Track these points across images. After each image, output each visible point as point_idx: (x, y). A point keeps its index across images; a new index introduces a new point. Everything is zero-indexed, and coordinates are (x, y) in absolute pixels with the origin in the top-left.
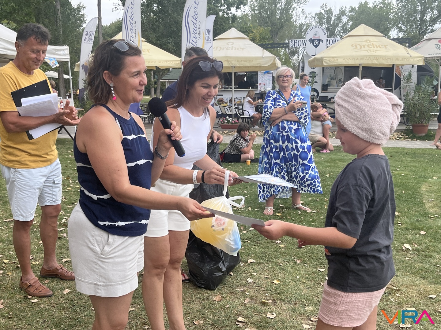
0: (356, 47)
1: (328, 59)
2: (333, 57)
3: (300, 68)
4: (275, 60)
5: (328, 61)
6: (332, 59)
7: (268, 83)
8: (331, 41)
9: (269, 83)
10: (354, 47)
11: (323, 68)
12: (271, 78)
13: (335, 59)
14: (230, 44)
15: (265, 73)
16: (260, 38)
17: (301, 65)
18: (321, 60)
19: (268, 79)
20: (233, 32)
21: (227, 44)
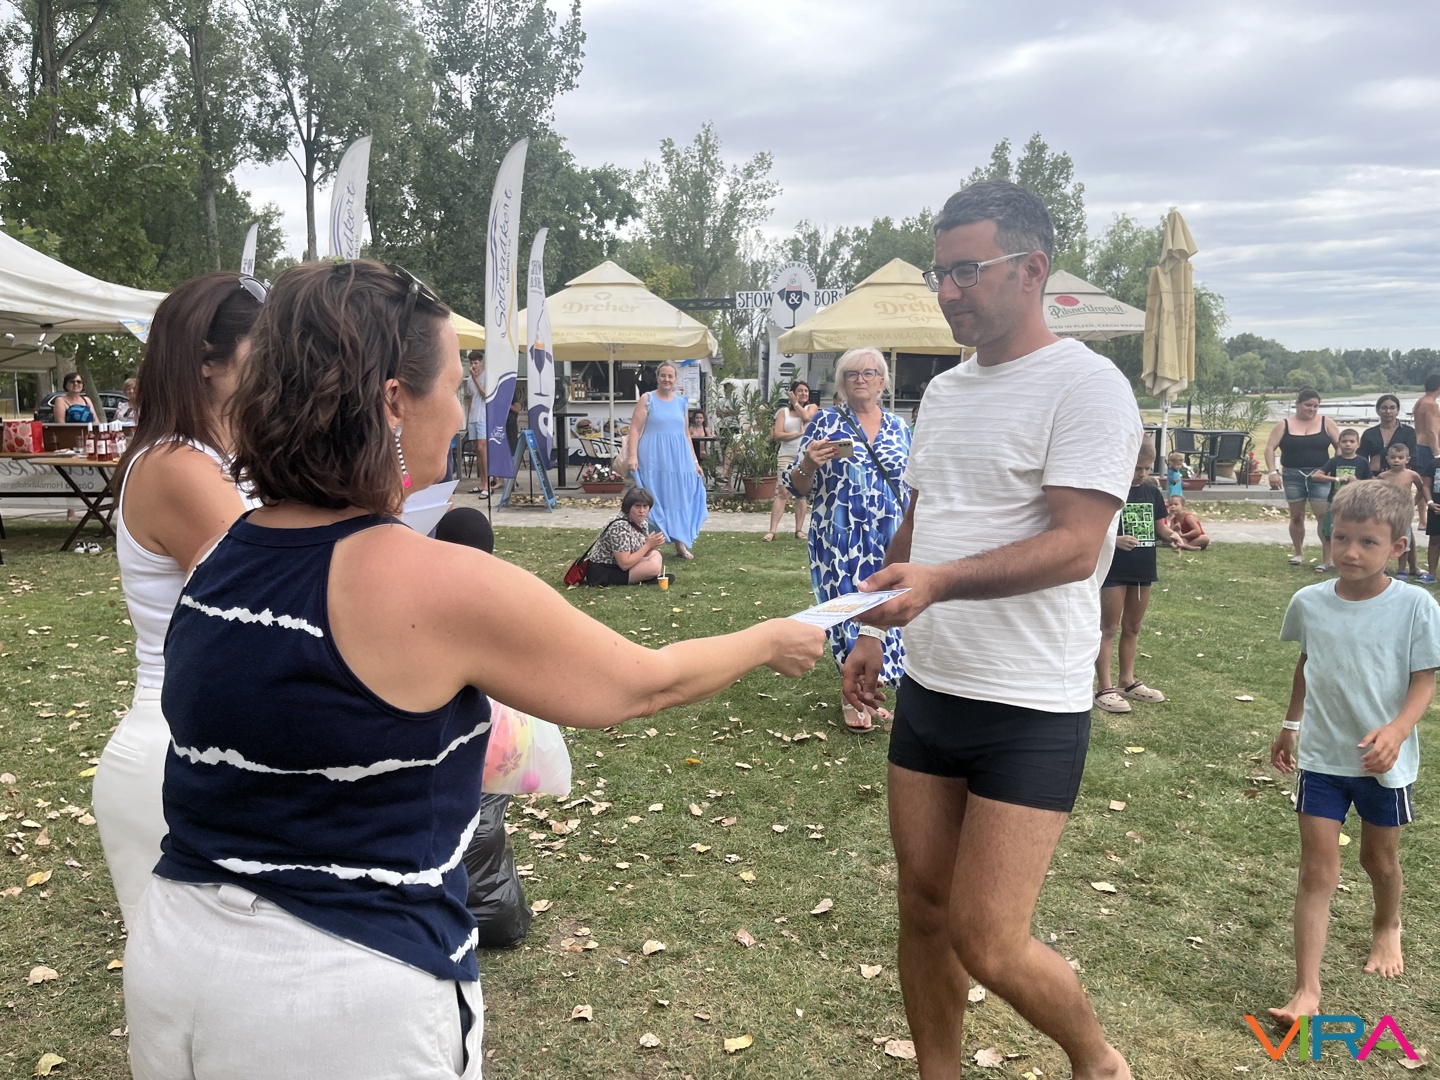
0: (886, 309)
1: (824, 335)
2: (835, 332)
3: (761, 356)
4: (705, 336)
5: (824, 341)
6: (832, 336)
7: (689, 386)
8: (826, 295)
9: (693, 388)
10: (882, 310)
11: (811, 356)
12: (698, 376)
13: (841, 335)
14: (602, 296)
15: (683, 364)
16: (671, 287)
17: (762, 348)
18: (809, 337)
19: (692, 379)
20: (609, 271)
21: (597, 297)
